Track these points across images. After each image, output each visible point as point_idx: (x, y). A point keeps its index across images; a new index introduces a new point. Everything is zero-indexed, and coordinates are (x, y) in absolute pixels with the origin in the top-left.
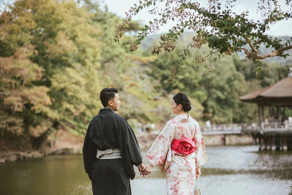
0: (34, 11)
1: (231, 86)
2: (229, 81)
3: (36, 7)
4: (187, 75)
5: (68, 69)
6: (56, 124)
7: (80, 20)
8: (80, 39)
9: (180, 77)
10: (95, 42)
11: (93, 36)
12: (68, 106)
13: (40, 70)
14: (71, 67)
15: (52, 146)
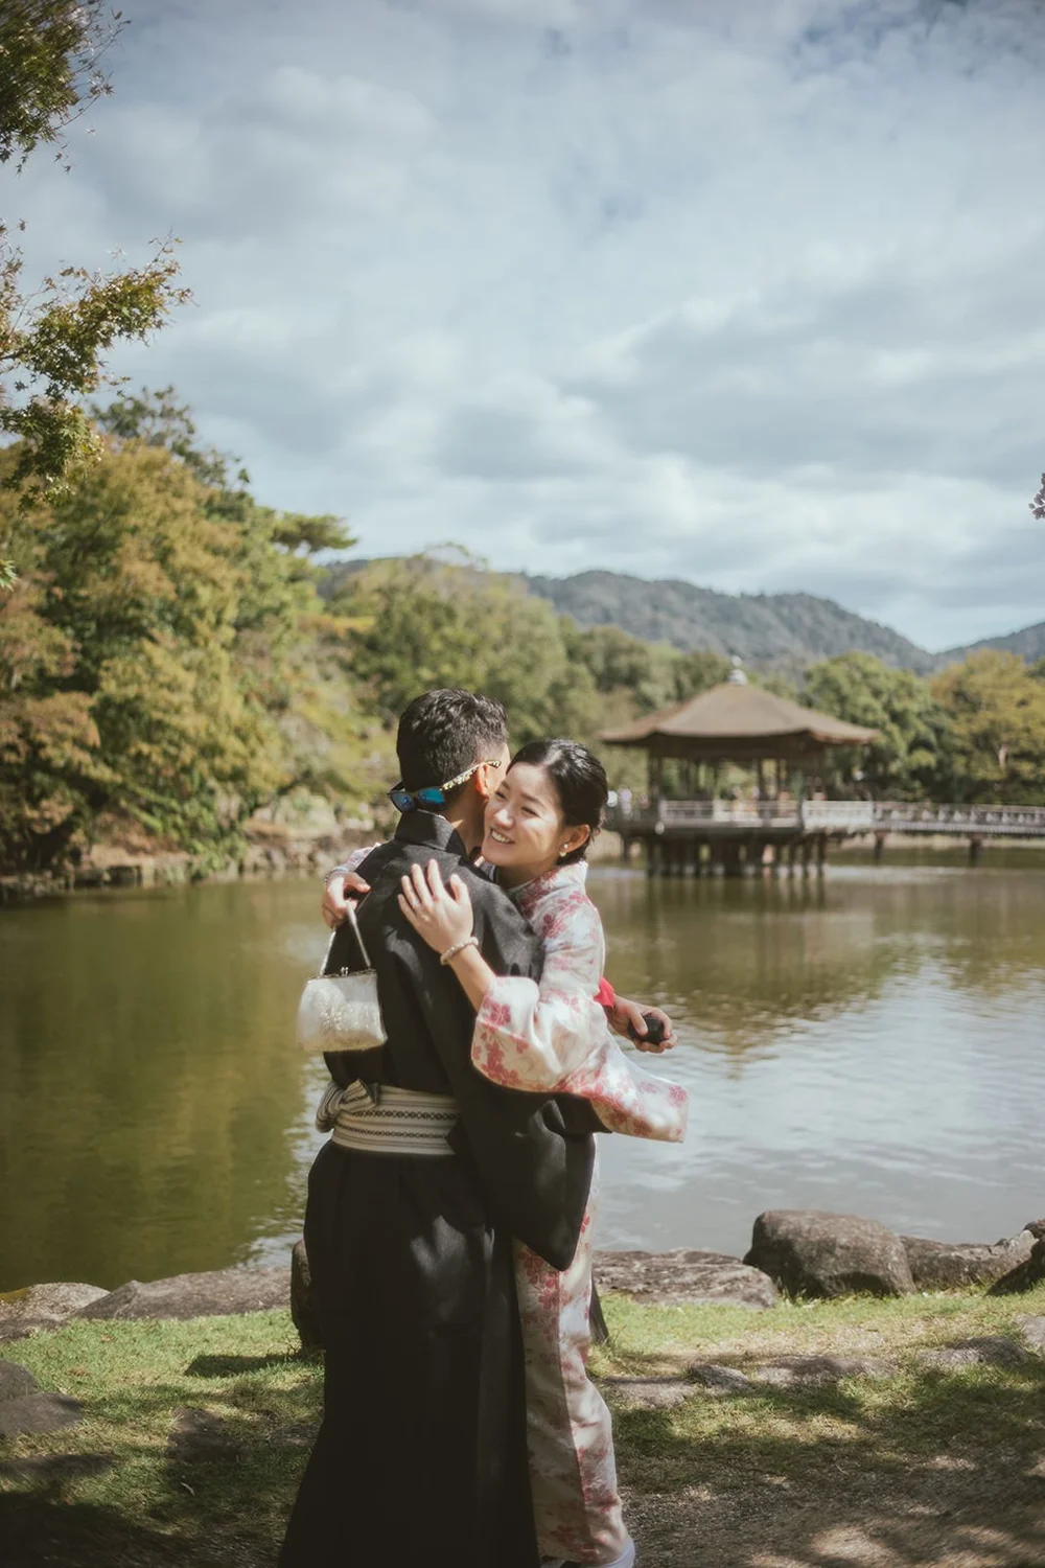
1: (559, 702)
2: (556, 690)
4: (446, 669)
5: (148, 645)
6: (98, 797)
7: (178, 505)
8: (181, 559)
9: (426, 674)
10: (225, 573)
11: (217, 551)
12: (145, 748)
13: (68, 645)
14: (152, 639)
15: (84, 858)
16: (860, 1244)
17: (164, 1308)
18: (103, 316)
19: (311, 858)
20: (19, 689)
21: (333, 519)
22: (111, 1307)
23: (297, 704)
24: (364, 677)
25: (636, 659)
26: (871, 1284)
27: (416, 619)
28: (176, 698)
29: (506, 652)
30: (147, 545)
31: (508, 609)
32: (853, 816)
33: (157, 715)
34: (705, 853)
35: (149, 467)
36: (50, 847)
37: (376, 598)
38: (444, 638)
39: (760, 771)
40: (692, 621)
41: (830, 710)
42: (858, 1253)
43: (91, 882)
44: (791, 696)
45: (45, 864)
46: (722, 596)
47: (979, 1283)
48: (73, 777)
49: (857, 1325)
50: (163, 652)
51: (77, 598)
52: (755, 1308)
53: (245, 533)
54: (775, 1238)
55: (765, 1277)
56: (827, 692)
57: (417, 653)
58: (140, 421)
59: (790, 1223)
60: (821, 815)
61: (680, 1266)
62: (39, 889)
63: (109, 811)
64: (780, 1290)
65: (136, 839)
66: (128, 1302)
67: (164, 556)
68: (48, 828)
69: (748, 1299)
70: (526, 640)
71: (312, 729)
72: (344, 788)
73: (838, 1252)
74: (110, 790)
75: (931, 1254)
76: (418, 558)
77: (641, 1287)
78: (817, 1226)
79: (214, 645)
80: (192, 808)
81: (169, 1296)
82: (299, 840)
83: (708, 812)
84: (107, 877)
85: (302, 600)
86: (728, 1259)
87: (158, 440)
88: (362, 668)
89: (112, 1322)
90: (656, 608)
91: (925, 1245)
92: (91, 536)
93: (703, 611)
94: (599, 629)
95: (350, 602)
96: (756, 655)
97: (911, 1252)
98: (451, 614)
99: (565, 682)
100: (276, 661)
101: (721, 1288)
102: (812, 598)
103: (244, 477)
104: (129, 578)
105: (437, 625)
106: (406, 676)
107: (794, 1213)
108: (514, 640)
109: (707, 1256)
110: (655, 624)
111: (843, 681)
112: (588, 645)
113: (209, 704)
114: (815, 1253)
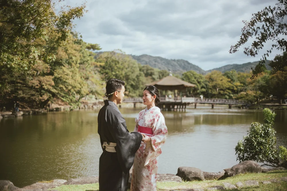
1: (138, 79)
2: (137, 77)
4: (117, 72)
6: (54, 95)
8: (69, 52)
9: (114, 73)
10: (77, 54)
11: (75, 50)
12: (62, 86)
13: (49, 67)
14: (64, 66)
15: (50, 106)
16: (196, 172)
17: (78, 183)
19: (92, 107)
20: (39, 75)
21: (97, 44)
22: (68, 183)
23: (90, 78)
24: (102, 74)
25: (152, 71)
26: (198, 179)
27: (112, 63)
28: (68, 77)
29: (129, 69)
30: (63, 49)
31: (129, 61)
32: (191, 100)
33: (64, 80)
34: (164, 106)
36: (44, 104)
37: (105, 59)
38: (117, 67)
39: (174, 91)
40: (162, 64)
41: (187, 81)
42: (196, 174)
43: (52, 110)
44: (180, 78)
45: (43, 107)
46: (167, 60)
47: (215, 179)
48: (49, 91)
49: (196, 184)
50: (66, 69)
52: (179, 183)
53: (81, 47)
54: (181, 171)
55: (180, 178)
56: (186, 78)
57: (112, 69)
59: (184, 169)
60: (185, 100)
61: (165, 176)
62: (42, 112)
63: (55, 98)
64: (182, 180)
65: (60, 103)
66: (72, 182)
67: (66, 51)
68: (44, 101)
69: (177, 181)
70: (132, 67)
71: (93, 83)
72: (99, 94)
73: (192, 173)
74: (56, 94)
76: (113, 52)
77: (159, 179)
78: (188, 169)
79: (75, 67)
80: (71, 97)
81: (79, 181)
82: (90, 103)
83: (165, 99)
84: (55, 110)
85: (91, 59)
86: (173, 175)
88: (102, 72)
89: (69, 185)
90: (155, 62)
91: (206, 173)
92: (53, 47)
93: (164, 62)
94: (145, 65)
95: (100, 60)
96: (173, 71)
98: (118, 62)
99: (139, 75)
100: (86, 70)
101: (173, 179)
102: (184, 60)
103: (81, 37)
104: (60, 55)
105: (116, 64)
106: (110, 74)
107: (184, 167)
108: (130, 67)
109: (170, 174)
110: (155, 65)
111: (189, 76)
112: (143, 68)
113: (74, 78)
114: (188, 174)
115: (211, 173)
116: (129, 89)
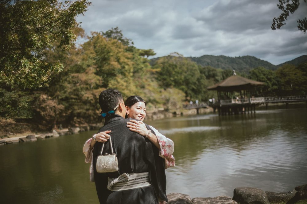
0: (95, 47)
1: (199, 82)
2: (198, 80)
3: (96, 45)
4: (176, 77)
7: (120, 50)
8: (122, 60)
9: (172, 79)
10: (130, 63)
11: (128, 58)
13: (101, 79)
14: (117, 76)
16: (256, 195)
18: (73, 10)
19: (152, 116)
20: (93, 88)
21: (151, 50)
23: (146, 87)
24: (160, 80)
25: (214, 72)
27: (169, 68)
28: (123, 87)
29: (188, 73)
30: (115, 58)
31: (187, 64)
32: (260, 100)
34: (230, 110)
35: (113, 43)
37: (161, 65)
38: (175, 71)
39: (241, 92)
40: (226, 63)
41: (255, 80)
42: (256, 197)
44: (247, 77)
46: (231, 58)
47: (284, 202)
50: (119, 78)
51: (102, 70)
53: (133, 54)
54: (238, 194)
55: (236, 202)
56: (254, 75)
57: (170, 75)
58: (112, 34)
59: (241, 190)
60: (254, 100)
61: (217, 201)
67: (118, 60)
70: (191, 70)
71: (150, 91)
72: (157, 102)
73: (252, 196)
75: (273, 195)
76: (169, 56)
78: (247, 191)
79: (129, 77)
82: (149, 113)
83: (231, 101)
85: (146, 66)
86: (229, 199)
87: (115, 38)
88: (159, 79)
90: (218, 62)
91: (272, 193)
92: (104, 58)
93: (228, 61)
94: (206, 67)
95: (156, 66)
97: (269, 195)
98: (176, 66)
99: (200, 78)
100: (142, 79)
102: (250, 56)
103: (133, 43)
104: (112, 65)
105: (173, 69)
106: (168, 80)
107: (242, 188)
108: (189, 70)
109: (224, 198)
110: (218, 65)
111: (257, 73)
112: (204, 70)
113: (129, 88)
114: (246, 197)
115: (278, 194)
116: (190, 94)
